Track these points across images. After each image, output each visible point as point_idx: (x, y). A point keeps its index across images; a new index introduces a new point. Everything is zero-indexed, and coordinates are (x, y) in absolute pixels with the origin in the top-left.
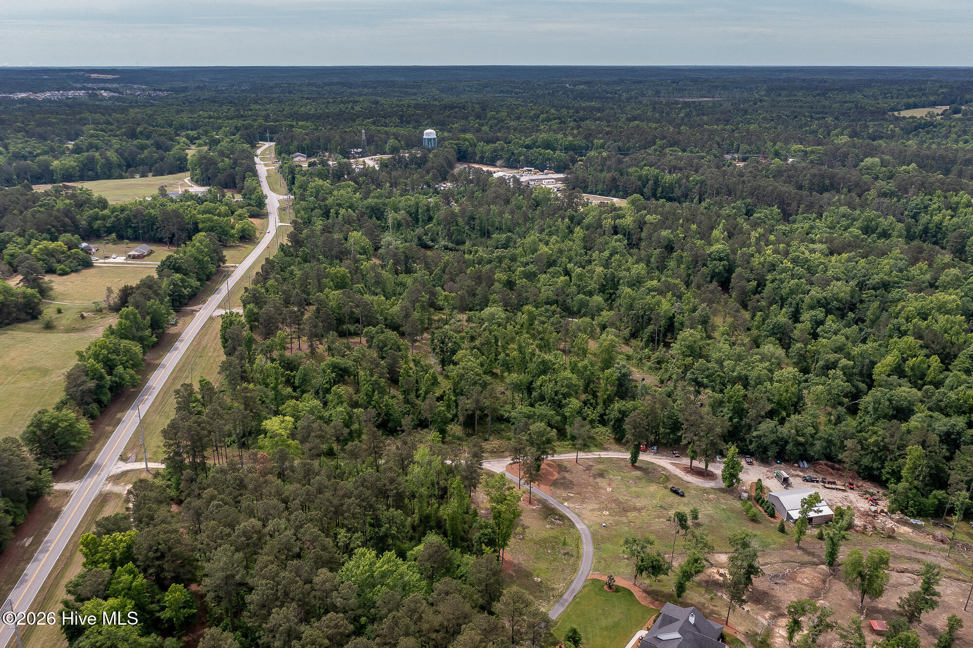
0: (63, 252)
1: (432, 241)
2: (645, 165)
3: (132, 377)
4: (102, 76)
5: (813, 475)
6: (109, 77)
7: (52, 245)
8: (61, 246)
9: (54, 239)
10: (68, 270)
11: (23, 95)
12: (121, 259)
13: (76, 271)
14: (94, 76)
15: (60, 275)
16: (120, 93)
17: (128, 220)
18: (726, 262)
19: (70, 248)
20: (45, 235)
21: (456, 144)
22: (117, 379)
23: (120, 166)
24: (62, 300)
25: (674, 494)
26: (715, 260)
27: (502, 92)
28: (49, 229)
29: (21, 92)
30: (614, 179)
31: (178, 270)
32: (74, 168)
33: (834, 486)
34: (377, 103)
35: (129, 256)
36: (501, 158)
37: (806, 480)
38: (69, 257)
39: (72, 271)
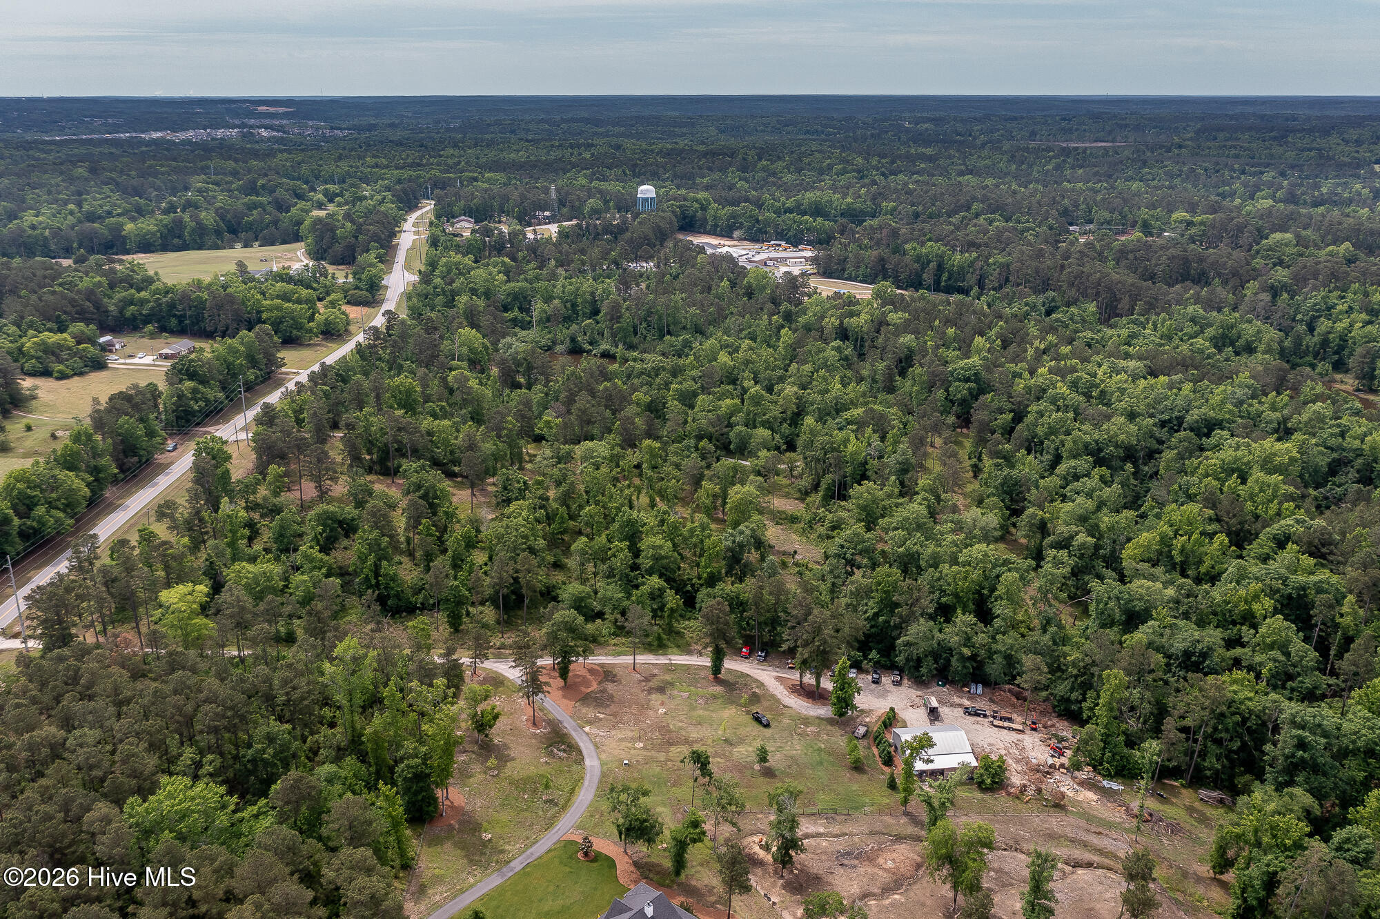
0: (69, 349)
1: (591, 344)
2: (930, 240)
3: (57, 520)
4: (272, 109)
5: (982, 704)
6: (281, 110)
7: (53, 338)
8: (65, 340)
9: (62, 330)
10: (69, 372)
11: (159, 134)
12: (149, 360)
13: (81, 374)
14: (262, 109)
15: (58, 379)
16: (284, 132)
17: (172, 306)
18: (973, 385)
19: (79, 343)
20: (49, 325)
21: (680, 207)
22: (35, 524)
23: (218, 233)
24: (41, 413)
25: (755, 723)
26: (960, 380)
27: (808, 132)
28: (59, 316)
29: (156, 130)
30: (882, 260)
31: (192, 376)
32: (153, 234)
33: (1006, 724)
34: (618, 147)
35: (161, 355)
36: (740, 228)
37: (968, 712)
38: (75, 354)
39: (75, 374)
